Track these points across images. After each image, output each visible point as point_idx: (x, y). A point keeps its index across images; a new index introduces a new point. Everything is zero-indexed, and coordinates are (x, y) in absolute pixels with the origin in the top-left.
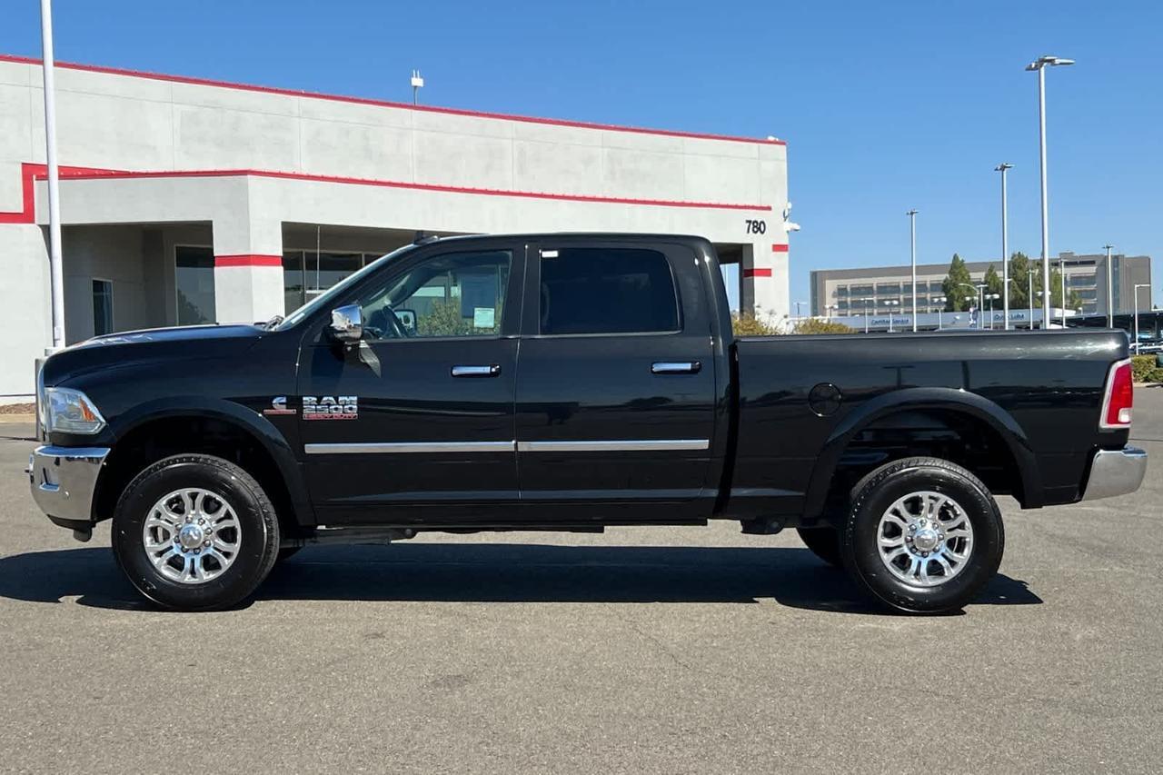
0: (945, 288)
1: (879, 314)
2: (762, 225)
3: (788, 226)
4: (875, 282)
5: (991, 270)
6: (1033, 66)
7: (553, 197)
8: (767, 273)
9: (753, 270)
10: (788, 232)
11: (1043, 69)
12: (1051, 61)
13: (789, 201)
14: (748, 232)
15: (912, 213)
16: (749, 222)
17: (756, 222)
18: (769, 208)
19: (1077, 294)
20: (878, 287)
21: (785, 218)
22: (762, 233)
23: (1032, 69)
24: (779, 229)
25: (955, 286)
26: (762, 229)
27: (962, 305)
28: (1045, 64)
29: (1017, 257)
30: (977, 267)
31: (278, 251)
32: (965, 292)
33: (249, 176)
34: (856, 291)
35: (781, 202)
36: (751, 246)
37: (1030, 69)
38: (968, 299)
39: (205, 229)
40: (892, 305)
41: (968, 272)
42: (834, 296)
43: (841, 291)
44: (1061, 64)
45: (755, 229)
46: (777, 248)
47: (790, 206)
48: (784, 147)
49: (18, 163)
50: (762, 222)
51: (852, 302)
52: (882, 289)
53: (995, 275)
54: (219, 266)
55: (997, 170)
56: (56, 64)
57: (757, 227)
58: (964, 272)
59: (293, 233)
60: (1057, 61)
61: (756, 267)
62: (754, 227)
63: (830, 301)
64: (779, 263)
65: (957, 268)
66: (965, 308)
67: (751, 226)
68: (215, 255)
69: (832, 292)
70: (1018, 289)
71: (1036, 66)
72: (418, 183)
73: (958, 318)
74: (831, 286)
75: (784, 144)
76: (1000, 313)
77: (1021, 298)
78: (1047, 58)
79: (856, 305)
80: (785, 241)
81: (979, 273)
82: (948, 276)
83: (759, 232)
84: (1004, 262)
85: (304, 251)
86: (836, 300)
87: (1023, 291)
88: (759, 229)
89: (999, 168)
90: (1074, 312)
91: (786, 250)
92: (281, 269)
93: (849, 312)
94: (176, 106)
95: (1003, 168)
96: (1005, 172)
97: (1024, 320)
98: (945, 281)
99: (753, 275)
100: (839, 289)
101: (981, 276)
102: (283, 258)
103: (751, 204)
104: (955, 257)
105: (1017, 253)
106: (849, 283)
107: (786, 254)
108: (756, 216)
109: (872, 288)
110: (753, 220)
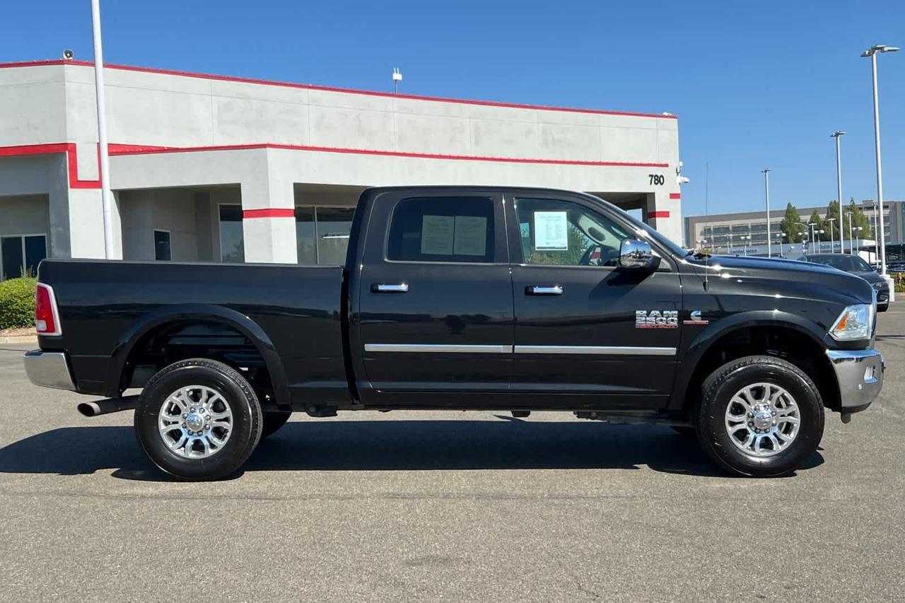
0: (782, 227)
1: (753, 245)
2: (661, 179)
3: (680, 179)
4: (749, 222)
5: (815, 214)
6: (867, 52)
7: (501, 160)
8: (666, 214)
9: (655, 212)
10: (680, 184)
11: (874, 55)
12: (881, 49)
13: (680, 161)
14: (651, 184)
15: (766, 171)
16: (651, 176)
17: (657, 176)
18: (666, 165)
20: (733, 228)
21: (678, 173)
22: (662, 184)
23: (866, 56)
24: (674, 182)
25: (790, 225)
26: (662, 181)
27: (794, 239)
28: (877, 51)
29: (833, 204)
30: (805, 212)
31: (291, 206)
32: (796, 230)
33: (268, 149)
34: (717, 230)
35: (675, 162)
36: (653, 194)
37: (864, 55)
38: (800, 234)
39: (235, 190)
40: (746, 239)
41: (798, 215)
42: (701, 234)
43: (707, 231)
44: (889, 51)
45: (656, 182)
46: (674, 196)
47: (681, 164)
48: (676, 120)
49: (94, 143)
50: (662, 176)
51: (715, 238)
52: (736, 229)
53: (818, 217)
54: (246, 218)
55: (832, 136)
56: (105, 66)
57: (658, 180)
58: (795, 216)
59: (301, 191)
60: (886, 49)
61: (657, 210)
62: (656, 180)
63: (699, 238)
64: (675, 208)
65: (790, 212)
66: (798, 241)
67: (653, 179)
68: (243, 209)
69: (700, 231)
71: (869, 53)
72: (397, 151)
73: (792, 247)
74: (699, 227)
75: (675, 117)
78: (878, 46)
79: (717, 240)
80: (677, 191)
81: (806, 216)
82: (784, 218)
83: (659, 184)
85: (316, 206)
86: (703, 237)
88: (660, 181)
89: (834, 134)
91: (679, 198)
92: (294, 219)
93: (713, 246)
94: (213, 98)
95: (837, 135)
96: (838, 138)
98: (782, 222)
99: (655, 217)
100: (705, 230)
101: (807, 218)
102: (294, 210)
103: (653, 163)
104: (789, 205)
105: (833, 201)
106: (712, 225)
107: (678, 201)
108: (658, 171)
109: (728, 228)
110: (654, 174)
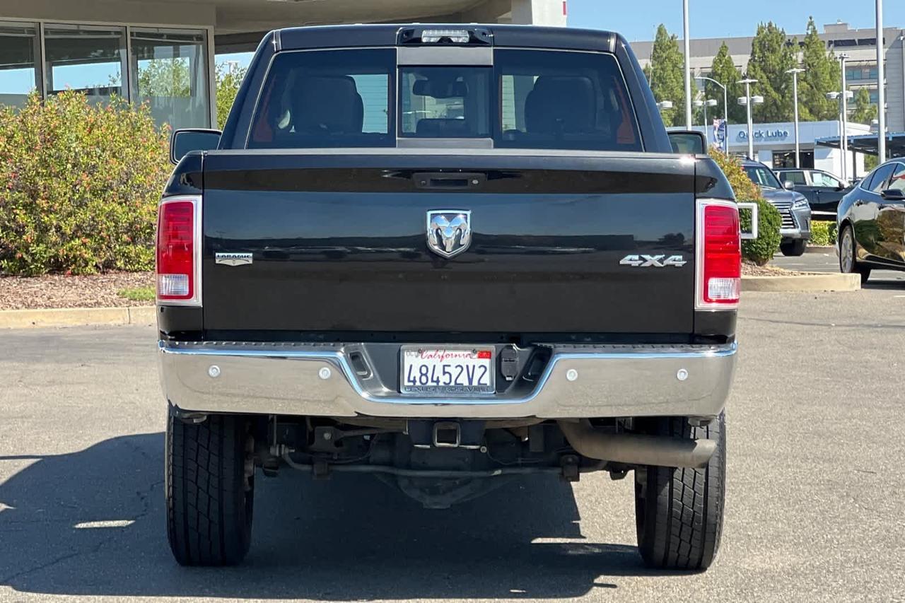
5: (722, 54)
19: (868, 96)
30: (698, 47)
41: (681, 57)
53: (729, 61)
70: (769, 88)
76: (741, 127)
77: (775, 103)
84: (685, 41)
87: (777, 89)
90: (868, 127)
97: (787, 141)
104: (661, 31)
